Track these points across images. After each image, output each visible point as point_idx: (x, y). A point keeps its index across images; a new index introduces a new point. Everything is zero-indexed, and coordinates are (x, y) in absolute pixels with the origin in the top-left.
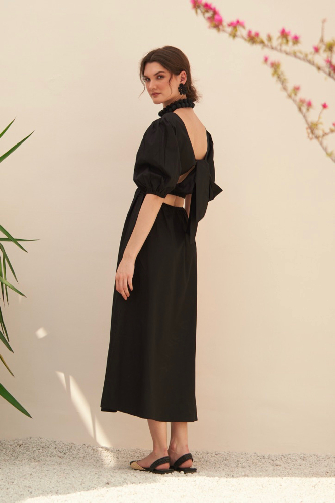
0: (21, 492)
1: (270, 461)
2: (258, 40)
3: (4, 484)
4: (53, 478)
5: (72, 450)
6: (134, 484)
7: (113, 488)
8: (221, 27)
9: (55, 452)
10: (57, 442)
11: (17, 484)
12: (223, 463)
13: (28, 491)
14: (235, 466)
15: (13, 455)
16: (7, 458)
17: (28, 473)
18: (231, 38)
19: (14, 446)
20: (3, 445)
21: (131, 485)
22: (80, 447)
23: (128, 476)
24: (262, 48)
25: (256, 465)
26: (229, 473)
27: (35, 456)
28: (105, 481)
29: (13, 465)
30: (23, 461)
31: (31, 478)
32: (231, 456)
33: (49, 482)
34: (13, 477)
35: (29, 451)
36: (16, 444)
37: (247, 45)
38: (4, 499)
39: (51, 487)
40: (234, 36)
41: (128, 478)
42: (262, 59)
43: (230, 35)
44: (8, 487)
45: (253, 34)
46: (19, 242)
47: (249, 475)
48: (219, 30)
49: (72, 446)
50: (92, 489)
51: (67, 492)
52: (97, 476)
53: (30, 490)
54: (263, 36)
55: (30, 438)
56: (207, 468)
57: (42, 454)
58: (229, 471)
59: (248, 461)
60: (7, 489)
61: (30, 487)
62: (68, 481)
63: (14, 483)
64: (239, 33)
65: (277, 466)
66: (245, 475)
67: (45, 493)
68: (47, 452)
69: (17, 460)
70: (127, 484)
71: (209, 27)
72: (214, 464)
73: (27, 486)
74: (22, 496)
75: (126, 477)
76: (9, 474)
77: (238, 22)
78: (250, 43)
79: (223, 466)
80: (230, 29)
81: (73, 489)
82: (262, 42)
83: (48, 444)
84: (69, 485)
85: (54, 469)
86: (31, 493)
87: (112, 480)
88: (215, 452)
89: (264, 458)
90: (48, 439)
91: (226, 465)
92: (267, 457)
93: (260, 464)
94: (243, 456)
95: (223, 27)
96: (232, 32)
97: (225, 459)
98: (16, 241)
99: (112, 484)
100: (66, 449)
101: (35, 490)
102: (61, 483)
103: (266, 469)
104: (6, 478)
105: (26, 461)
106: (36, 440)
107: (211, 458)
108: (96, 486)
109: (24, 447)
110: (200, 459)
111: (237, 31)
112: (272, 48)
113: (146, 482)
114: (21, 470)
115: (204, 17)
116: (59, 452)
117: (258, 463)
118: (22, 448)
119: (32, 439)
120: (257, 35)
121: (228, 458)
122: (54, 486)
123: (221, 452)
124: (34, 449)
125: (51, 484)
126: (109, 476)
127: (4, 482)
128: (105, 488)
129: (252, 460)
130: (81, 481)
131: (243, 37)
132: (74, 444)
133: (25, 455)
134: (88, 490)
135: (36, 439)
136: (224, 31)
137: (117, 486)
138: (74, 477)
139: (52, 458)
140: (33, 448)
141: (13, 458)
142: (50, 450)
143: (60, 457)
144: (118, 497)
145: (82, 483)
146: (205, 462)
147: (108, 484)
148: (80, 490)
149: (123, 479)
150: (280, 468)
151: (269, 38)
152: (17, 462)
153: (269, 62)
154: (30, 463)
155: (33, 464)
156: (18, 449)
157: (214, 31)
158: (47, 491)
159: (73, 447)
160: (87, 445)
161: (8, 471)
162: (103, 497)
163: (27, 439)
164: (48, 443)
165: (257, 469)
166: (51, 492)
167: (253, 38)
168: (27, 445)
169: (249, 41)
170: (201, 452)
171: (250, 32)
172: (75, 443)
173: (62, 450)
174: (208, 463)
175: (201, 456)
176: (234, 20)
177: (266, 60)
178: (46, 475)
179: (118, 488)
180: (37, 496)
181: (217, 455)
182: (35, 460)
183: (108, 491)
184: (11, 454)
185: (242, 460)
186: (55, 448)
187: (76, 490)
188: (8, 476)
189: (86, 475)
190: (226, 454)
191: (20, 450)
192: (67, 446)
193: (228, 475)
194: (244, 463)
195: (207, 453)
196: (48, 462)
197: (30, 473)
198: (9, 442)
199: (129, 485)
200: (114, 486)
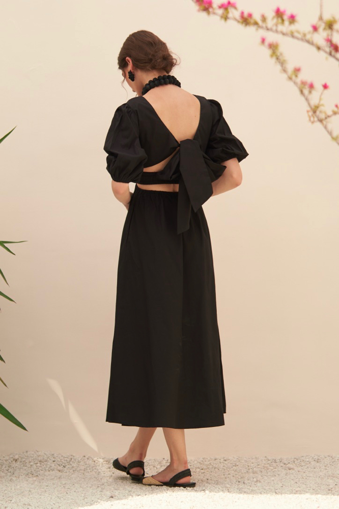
1: (282, 465)
2: (252, 21)
4: (54, 494)
5: (71, 463)
6: (139, 497)
7: (117, 502)
8: (211, 10)
9: (53, 465)
10: (55, 455)
11: (16, 502)
12: (233, 469)
14: (245, 471)
15: (9, 471)
16: (3, 474)
17: (26, 489)
18: (223, 21)
19: (10, 461)
21: (137, 497)
22: (80, 459)
23: (133, 488)
24: (257, 29)
25: (268, 469)
26: (240, 480)
27: (33, 471)
28: (109, 494)
29: (10, 482)
30: (21, 477)
31: (29, 495)
32: (241, 461)
34: (11, 495)
35: (26, 466)
36: (12, 459)
37: (241, 27)
40: (225, 18)
42: (259, 40)
43: (222, 17)
45: (246, 15)
46: (6, 245)
47: (261, 480)
48: (209, 13)
49: (71, 459)
50: (95, 503)
52: (100, 489)
54: (257, 17)
55: (27, 452)
57: (41, 468)
58: (239, 477)
59: (259, 466)
61: (30, 505)
62: (69, 496)
63: (13, 501)
64: (230, 15)
65: (290, 469)
66: (257, 481)
68: (45, 466)
69: (14, 476)
70: (132, 496)
71: (199, 11)
72: (223, 471)
73: (27, 503)
76: (6, 492)
77: (229, 3)
78: (244, 25)
79: (233, 472)
80: (220, 12)
81: (75, 504)
82: (256, 23)
83: (45, 457)
84: (71, 500)
85: (54, 484)
87: (116, 493)
88: (224, 458)
89: (275, 462)
90: (46, 453)
91: (236, 471)
92: (278, 461)
93: (272, 468)
94: (252, 461)
95: (214, 9)
96: (223, 14)
97: (234, 465)
98: (2, 244)
99: (116, 497)
100: (66, 462)
101: (35, 507)
102: (62, 499)
103: (279, 473)
104: (3, 496)
105: (23, 476)
106: (33, 454)
107: (220, 465)
108: (99, 501)
109: (21, 462)
110: (209, 466)
111: (228, 13)
112: (268, 29)
113: (152, 494)
114: (18, 487)
116: (58, 466)
117: (269, 467)
118: (18, 463)
119: (28, 453)
120: (250, 15)
121: (237, 464)
122: (55, 503)
123: (229, 458)
124: (32, 463)
125: (51, 500)
126: (112, 489)
128: (109, 502)
129: (263, 465)
130: (83, 495)
131: (235, 19)
132: (74, 457)
133: (21, 470)
134: (91, 505)
135: (33, 453)
136: (214, 13)
137: (122, 499)
138: (75, 492)
139: (51, 472)
140: (30, 462)
141: (9, 474)
142: (49, 463)
143: (59, 471)
145: (85, 498)
146: (213, 469)
147: (112, 497)
148: (83, 506)
149: (127, 491)
150: (293, 471)
151: (264, 19)
152: (14, 479)
153: (267, 43)
154: (28, 478)
155: (31, 479)
156: (14, 464)
157: (204, 14)
159: (73, 460)
160: (87, 457)
161: (4, 488)
163: (23, 453)
164: (46, 456)
165: (269, 474)
167: (246, 20)
168: (24, 460)
169: (242, 23)
170: (209, 459)
171: (242, 13)
172: (74, 455)
173: (61, 463)
174: (216, 470)
175: (209, 463)
177: (263, 40)
178: (46, 491)
179: (124, 501)
181: (225, 460)
182: (33, 476)
183: (112, 505)
184: (8, 470)
185: (252, 465)
186: (54, 461)
187: (79, 506)
188: (6, 494)
189: (88, 488)
190: (235, 460)
191: (16, 465)
192: (66, 459)
193: (239, 482)
194: (255, 469)
195: (215, 459)
196: (47, 476)
197: (28, 489)
198: (4, 457)
199: (134, 497)
200: (119, 499)
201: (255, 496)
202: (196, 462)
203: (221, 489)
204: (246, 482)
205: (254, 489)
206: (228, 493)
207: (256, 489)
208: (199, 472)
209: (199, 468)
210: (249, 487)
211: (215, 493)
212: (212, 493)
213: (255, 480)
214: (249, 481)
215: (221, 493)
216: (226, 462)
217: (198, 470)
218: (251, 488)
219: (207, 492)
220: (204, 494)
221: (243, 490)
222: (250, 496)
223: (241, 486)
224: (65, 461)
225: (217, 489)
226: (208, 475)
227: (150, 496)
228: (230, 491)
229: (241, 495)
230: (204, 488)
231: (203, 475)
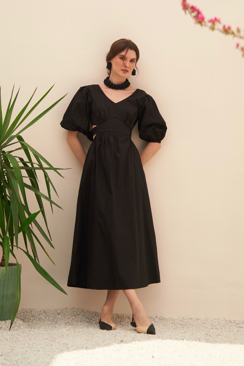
0: (61, 347)
1: (235, 324)
2: (230, 32)
3: (49, 342)
4: (83, 337)
6: (140, 342)
7: (126, 345)
8: (203, 23)
9: (83, 318)
10: (85, 311)
11: (58, 342)
12: (202, 325)
13: (66, 347)
14: (211, 328)
15: (54, 320)
16: (50, 323)
17: (65, 333)
18: (211, 31)
19: (54, 314)
20: (47, 314)
21: (138, 342)
23: (136, 336)
24: (233, 38)
25: (226, 327)
26: (207, 333)
27: (70, 321)
28: (120, 339)
29: (54, 328)
30: (61, 325)
31: (67, 337)
32: (208, 321)
33: (81, 341)
34: (55, 337)
35: (65, 318)
36: (56, 313)
37: (223, 36)
38: (49, 353)
39: (82, 344)
40: (213, 28)
41: (136, 337)
42: (235, 45)
43: (210, 28)
44: (52, 344)
45: (226, 27)
46: (58, 170)
47: (221, 334)
48: (202, 25)
49: (95, 314)
50: (111, 345)
51: (94, 347)
52: (114, 336)
53: (68, 347)
54: (234, 29)
55: (66, 308)
56: (191, 329)
57: (75, 320)
58: (207, 332)
59: (220, 325)
60: (51, 345)
61: (67, 344)
62: (94, 340)
63: (56, 341)
64: (216, 27)
65: (240, 328)
66: (218, 335)
67: (78, 348)
68: (78, 318)
69: (57, 324)
70: (135, 341)
71: (196, 23)
72: (196, 327)
73: (65, 343)
74: (62, 351)
75: (134, 337)
76: (52, 335)
77: (216, 19)
78: (225, 34)
79: (202, 328)
80: (210, 24)
81: (98, 345)
82: (233, 33)
84: (95, 342)
85: (83, 331)
86: (68, 348)
87: (125, 339)
88: (196, 318)
89: (231, 322)
90: (79, 309)
91: (204, 327)
92: (233, 322)
93: (229, 326)
94: (215, 321)
95: (205, 23)
96: (211, 26)
97: (203, 323)
98: (55, 169)
99: (125, 342)
101: (71, 346)
102: (89, 341)
103: (233, 330)
104: (50, 338)
105: (63, 324)
106: (70, 310)
107: (194, 323)
108: (113, 343)
109: (62, 315)
110: (186, 323)
111: (214, 25)
112: (241, 37)
113: (148, 340)
114: (60, 332)
115: (191, 16)
116: (86, 319)
117: (226, 326)
118: (60, 316)
120: (229, 28)
121: (205, 323)
122: (84, 343)
123: (200, 318)
124: (69, 316)
126: (122, 336)
127: (49, 340)
128: (120, 345)
129: (222, 324)
130: (103, 339)
131: (219, 30)
132: (97, 313)
133: (62, 320)
134: (108, 346)
136: (205, 25)
137: (128, 343)
138: (97, 336)
139: (82, 323)
141: (54, 322)
142: (80, 317)
143: (87, 322)
144: (129, 351)
145: (104, 341)
146: (189, 325)
147: (122, 341)
148: (103, 346)
149: (132, 338)
150: (242, 329)
151: (238, 31)
152: (57, 326)
153: (240, 47)
154: (66, 326)
155: (68, 327)
157: (198, 26)
158: (80, 347)
161: (51, 332)
162: (119, 351)
163: (64, 309)
164: (78, 312)
165: (226, 330)
166: (82, 347)
167: (227, 31)
168: (64, 313)
169: (224, 33)
170: (186, 318)
171: (224, 26)
173: (88, 317)
174: (191, 326)
175: (187, 321)
176: (213, 17)
177: (238, 45)
178: (78, 335)
179: (130, 345)
180: (72, 350)
181: (198, 320)
182: (70, 324)
183: (122, 347)
184: (53, 320)
185: (215, 323)
186: (84, 315)
187: (100, 346)
188: (52, 336)
189: (107, 335)
190: (204, 320)
191: (59, 317)
192: (92, 314)
193: (206, 335)
194: (217, 326)
195: (191, 319)
196: (79, 325)
197: (67, 334)
198: (51, 311)
199: (137, 342)
200: (126, 343)
201: (217, 344)
202: (178, 320)
203: (194, 339)
204: (211, 335)
205: (216, 340)
206: (199, 342)
207: (218, 340)
208: (180, 327)
209: (180, 324)
210: (213, 339)
211: (190, 342)
212: (189, 342)
213: (217, 334)
214: (213, 335)
215: (195, 342)
216: (198, 321)
217: (179, 325)
218: (214, 340)
219: (185, 341)
220: (183, 342)
221: (209, 340)
222: (214, 345)
223: (208, 337)
224: (91, 315)
225: (192, 339)
226: (185, 329)
227: (148, 341)
228: (200, 340)
229: (208, 344)
230: (183, 338)
231: (182, 329)
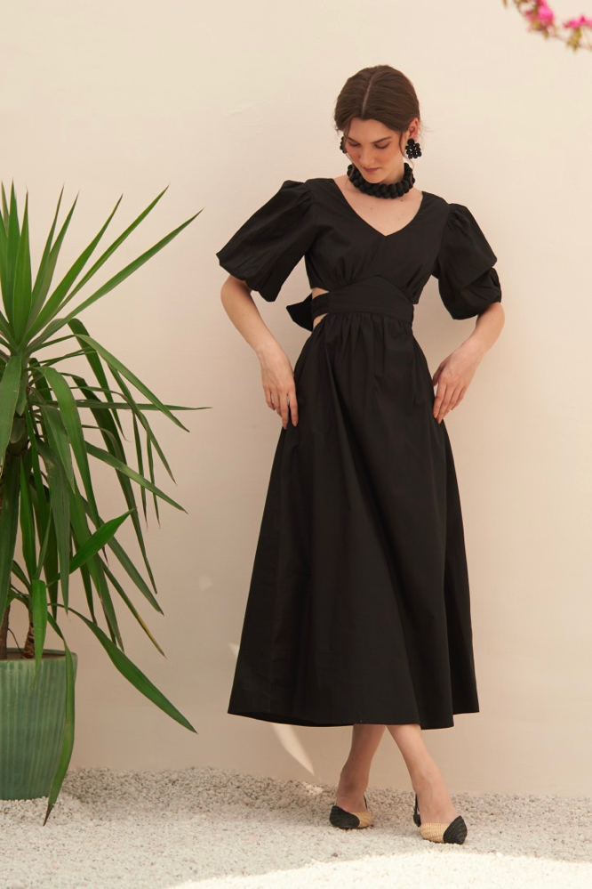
0: (177, 870)
3: (146, 854)
4: (236, 844)
5: (268, 792)
6: (383, 857)
7: (344, 864)
8: (550, 30)
9: (237, 794)
10: (241, 777)
11: (170, 856)
12: (545, 816)
13: (191, 869)
14: (566, 822)
15: (161, 800)
16: (150, 805)
17: (190, 833)
18: (570, 50)
19: (162, 782)
20: (143, 782)
21: (378, 857)
22: (282, 786)
23: (372, 841)
26: (556, 837)
27: (202, 802)
28: (331, 849)
29: (162, 820)
30: (180, 811)
31: (194, 844)
32: (559, 804)
33: (228, 852)
34: (163, 842)
35: (190, 794)
36: (167, 780)
38: (146, 883)
39: (232, 861)
40: (575, 44)
41: (372, 845)
43: (569, 43)
44: (153, 861)
48: (547, 35)
49: (268, 785)
50: (307, 864)
51: (261, 870)
52: (315, 840)
53: (194, 868)
55: (193, 769)
56: (515, 826)
57: (215, 798)
58: (555, 832)
60: (152, 864)
61: (193, 861)
62: (262, 850)
63: (165, 854)
64: (584, 40)
66: (586, 840)
67: (220, 872)
68: (222, 794)
69: (169, 808)
70: (370, 856)
71: (530, 30)
72: (527, 819)
73: (189, 859)
74: (180, 878)
75: (368, 843)
76: (154, 836)
77: (583, 20)
79: (544, 822)
80: (567, 34)
81: (272, 864)
83: (224, 780)
84: (265, 857)
85: (236, 827)
86: (196, 872)
87: (343, 848)
88: (530, 796)
90: (226, 772)
91: (549, 820)
94: (579, 804)
95: (555, 29)
96: (572, 38)
97: (547, 809)
98: (167, 409)
99: (343, 856)
100: (258, 789)
101: (203, 866)
102: (249, 854)
104: (149, 844)
105: (185, 810)
106: (203, 773)
107: (523, 808)
108: (313, 860)
109: (181, 785)
110: (503, 810)
111: (580, 36)
113: (404, 853)
114: (176, 829)
115: (520, 11)
116: (245, 796)
118: (177, 787)
119: (195, 771)
121: (553, 808)
122: (237, 860)
123: (540, 797)
124: (200, 789)
125: (232, 855)
126: (337, 840)
127: (145, 851)
128: (330, 863)
130: (286, 849)
132: (273, 781)
133: (182, 799)
134: (299, 866)
135: (203, 771)
136: (556, 36)
137: (352, 859)
138: (272, 842)
139: (232, 806)
140: (197, 787)
141: (160, 805)
142: (229, 790)
143: (247, 805)
144: (354, 881)
145: (289, 854)
146: (511, 815)
147: (335, 855)
148: (285, 867)
149: (362, 847)
152: (169, 814)
154: (191, 814)
155: (197, 816)
156: (171, 789)
157: (539, 37)
158: (225, 868)
159: (270, 787)
160: (295, 783)
161: (152, 830)
162: (328, 880)
163: (186, 770)
164: (225, 778)
166: (232, 870)
168: (187, 782)
170: (505, 796)
172: (273, 778)
173: (250, 791)
174: (517, 817)
175: (504, 804)
176: (576, 16)
178: (222, 839)
179: (355, 864)
180: (206, 878)
181: (533, 801)
182: (202, 810)
183: (335, 869)
184: (158, 799)
185: (578, 811)
186: (238, 787)
187: (278, 868)
188: (154, 840)
189: (296, 838)
190: (548, 801)
191: (174, 791)
192: (259, 784)
193: (555, 840)
194: (582, 818)
195: (515, 799)
196: (225, 813)
197: (193, 834)
198: (153, 776)
199: (374, 856)
200: (347, 859)
201: (580, 865)
202: (482, 802)
203: (523, 850)
204: (566, 840)
205: (580, 854)
206: (535, 859)
207: (583, 853)
208: (487, 819)
209: (487, 812)
210: (571, 850)
211: (513, 858)
212: (508, 857)
213: (582, 837)
214: (572, 840)
215: (523, 858)
216: (534, 804)
217: (485, 815)
218: (574, 853)
219: (499, 854)
220: (494, 857)
221: (561, 854)
222: (573, 865)
223: (559, 846)
224: (257, 787)
225: (517, 850)
226: (501, 825)
227: (402, 856)
228: (538, 854)
229: (558, 864)
230: (494, 848)
231: (493, 824)
